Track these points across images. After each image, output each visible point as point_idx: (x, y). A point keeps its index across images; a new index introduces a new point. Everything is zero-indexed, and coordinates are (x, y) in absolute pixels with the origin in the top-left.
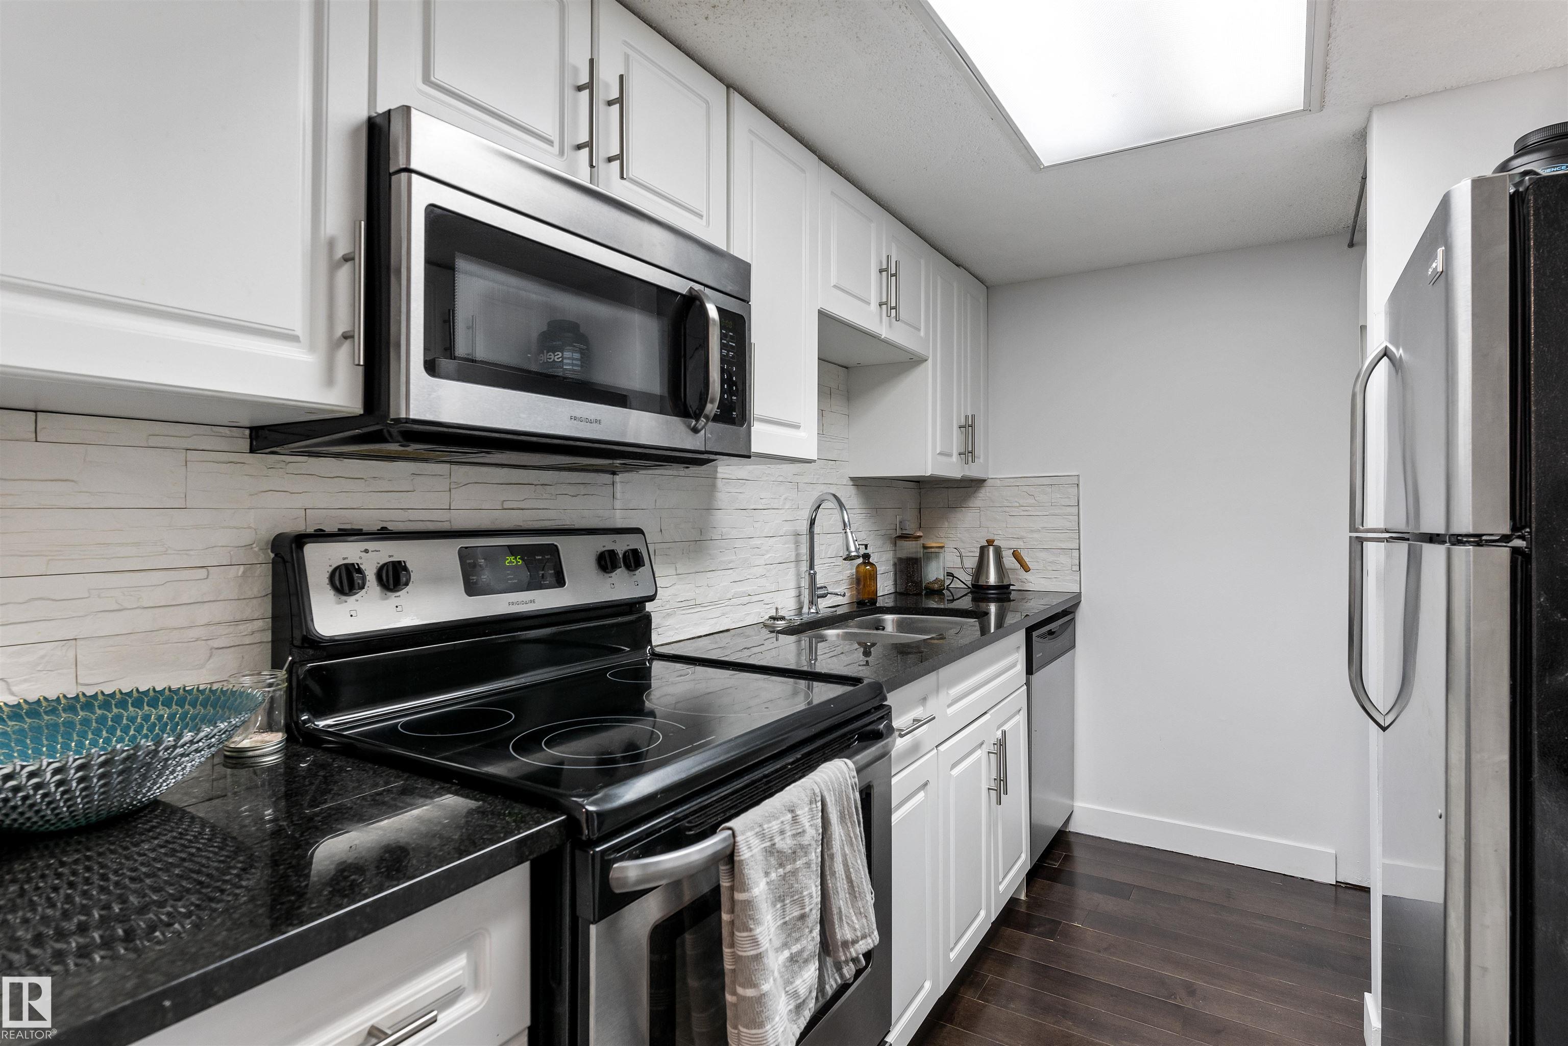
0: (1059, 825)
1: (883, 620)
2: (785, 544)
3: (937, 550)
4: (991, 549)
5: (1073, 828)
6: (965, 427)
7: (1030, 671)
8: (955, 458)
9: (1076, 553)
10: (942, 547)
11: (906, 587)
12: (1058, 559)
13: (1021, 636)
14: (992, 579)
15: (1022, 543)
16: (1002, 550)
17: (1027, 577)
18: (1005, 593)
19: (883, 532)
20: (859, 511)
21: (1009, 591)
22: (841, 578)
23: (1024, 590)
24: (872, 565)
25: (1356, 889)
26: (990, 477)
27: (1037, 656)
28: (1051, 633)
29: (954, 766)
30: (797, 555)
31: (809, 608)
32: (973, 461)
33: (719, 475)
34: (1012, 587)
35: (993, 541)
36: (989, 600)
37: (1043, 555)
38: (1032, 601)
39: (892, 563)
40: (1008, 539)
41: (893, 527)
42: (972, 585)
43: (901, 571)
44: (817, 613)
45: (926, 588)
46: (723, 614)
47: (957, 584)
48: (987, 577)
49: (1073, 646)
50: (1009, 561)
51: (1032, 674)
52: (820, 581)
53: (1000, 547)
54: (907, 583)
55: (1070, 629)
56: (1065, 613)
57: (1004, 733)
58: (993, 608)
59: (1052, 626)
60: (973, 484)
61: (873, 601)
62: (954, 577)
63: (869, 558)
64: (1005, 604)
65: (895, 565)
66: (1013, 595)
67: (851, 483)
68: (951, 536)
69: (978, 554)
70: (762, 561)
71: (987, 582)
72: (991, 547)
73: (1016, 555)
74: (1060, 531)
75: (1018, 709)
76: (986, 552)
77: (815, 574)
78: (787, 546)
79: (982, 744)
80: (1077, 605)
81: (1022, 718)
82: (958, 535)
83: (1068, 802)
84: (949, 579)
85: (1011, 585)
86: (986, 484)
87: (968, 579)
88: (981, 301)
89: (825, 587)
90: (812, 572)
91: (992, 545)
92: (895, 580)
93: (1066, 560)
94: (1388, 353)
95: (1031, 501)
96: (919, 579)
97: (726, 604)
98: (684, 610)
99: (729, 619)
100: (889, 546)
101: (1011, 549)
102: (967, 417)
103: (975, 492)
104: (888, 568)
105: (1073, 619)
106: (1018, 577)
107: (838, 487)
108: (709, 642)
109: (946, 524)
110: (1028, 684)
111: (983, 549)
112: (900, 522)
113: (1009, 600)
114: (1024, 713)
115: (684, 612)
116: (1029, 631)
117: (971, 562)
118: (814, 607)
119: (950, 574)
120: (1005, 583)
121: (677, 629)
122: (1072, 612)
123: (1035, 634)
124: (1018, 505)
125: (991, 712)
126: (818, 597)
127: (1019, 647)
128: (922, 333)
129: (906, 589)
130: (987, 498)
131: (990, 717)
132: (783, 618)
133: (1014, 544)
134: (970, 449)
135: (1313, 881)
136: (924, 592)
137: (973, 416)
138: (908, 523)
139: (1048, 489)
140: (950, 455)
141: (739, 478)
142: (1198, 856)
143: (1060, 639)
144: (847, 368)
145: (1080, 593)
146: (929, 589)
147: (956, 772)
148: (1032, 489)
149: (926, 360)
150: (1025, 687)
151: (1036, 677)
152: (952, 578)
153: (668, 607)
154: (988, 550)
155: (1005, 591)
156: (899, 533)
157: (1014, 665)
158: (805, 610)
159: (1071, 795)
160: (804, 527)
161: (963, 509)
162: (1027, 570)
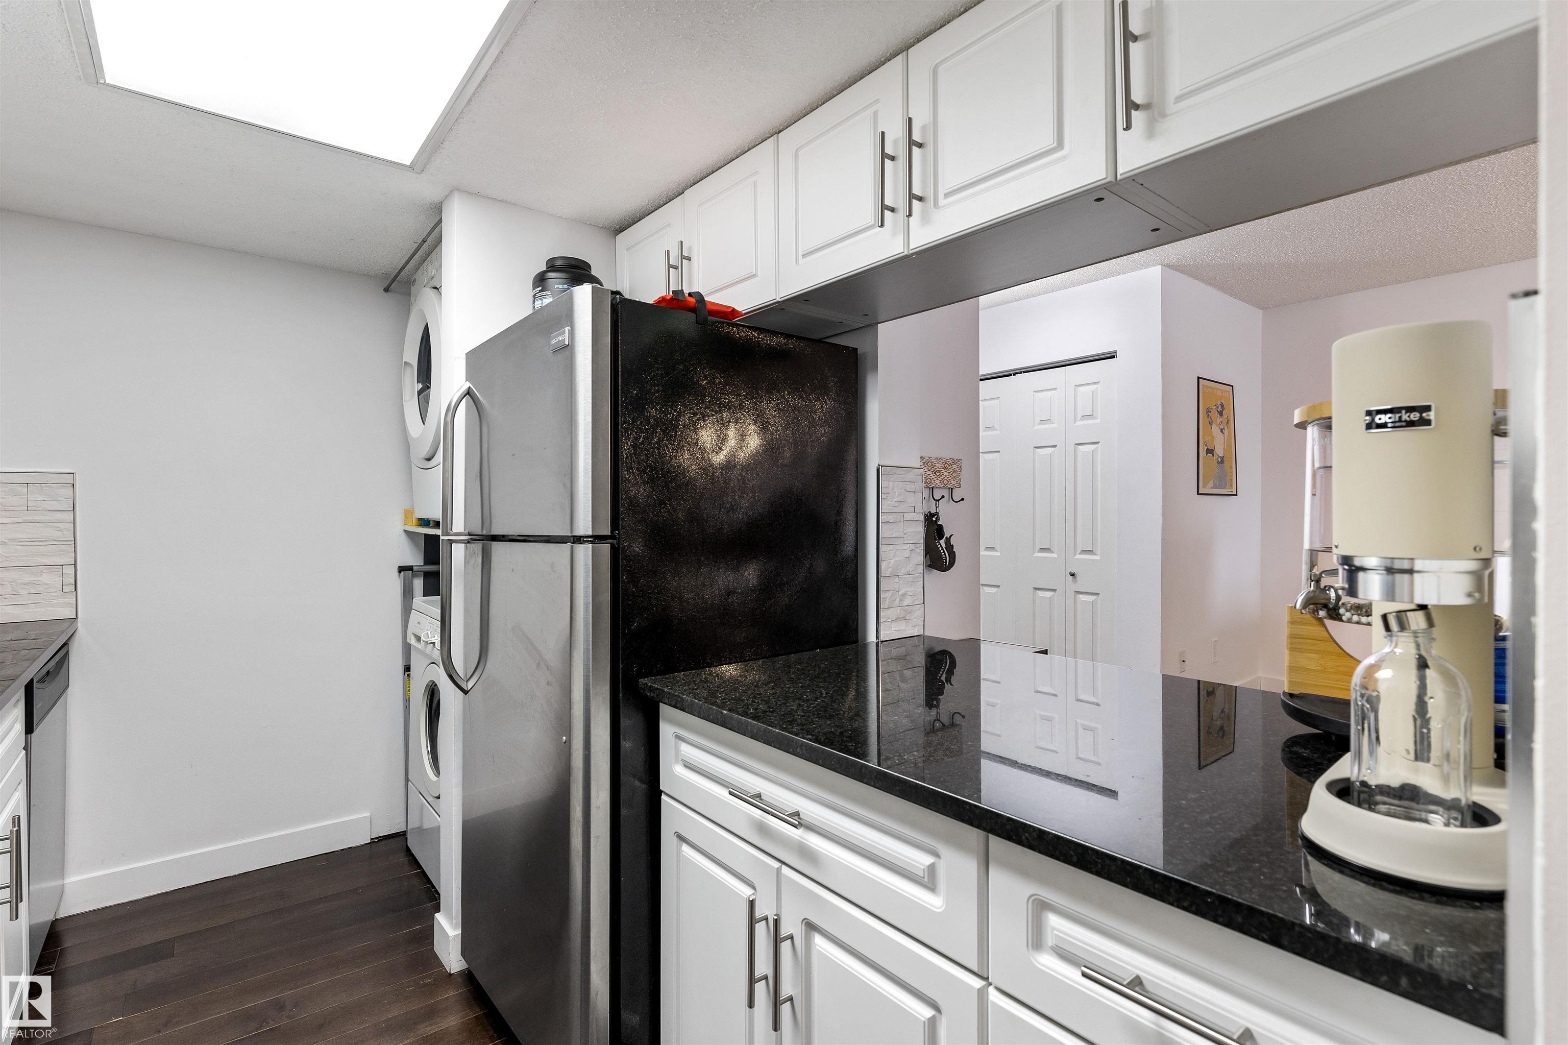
7: (29, 729)
9: (69, 570)
12: (39, 578)
25: (386, 839)
27: (37, 707)
28: (48, 674)
49: (67, 685)
51: (32, 732)
55: (65, 665)
59: (50, 666)
74: (43, 544)
75: (18, 783)
80: (74, 634)
81: (21, 793)
83: (60, 881)
93: (52, 580)
94: (471, 393)
105: (68, 652)
110: (27, 747)
114: (23, 786)
127: (18, 701)
135: (351, 848)
139: (22, 489)
142: (237, 874)
143: (57, 679)
145: (77, 618)
150: (24, 752)
159: (62, 873)
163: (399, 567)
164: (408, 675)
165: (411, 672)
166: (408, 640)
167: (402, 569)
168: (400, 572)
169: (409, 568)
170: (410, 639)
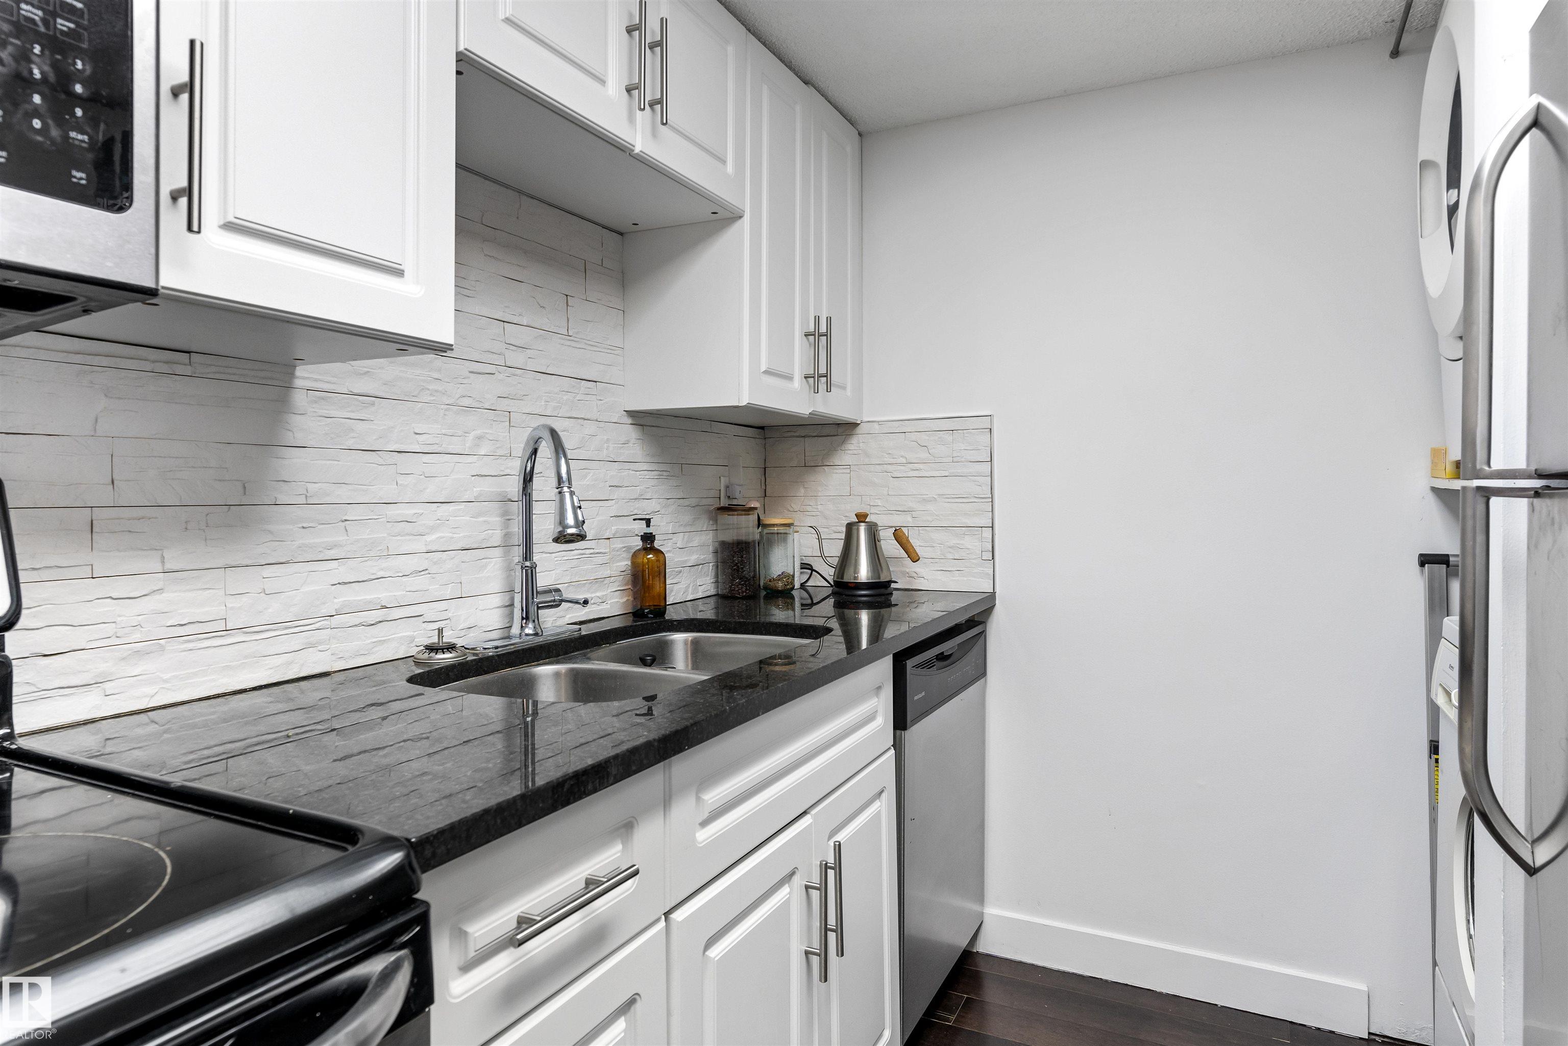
0: (963, 943)
1: (672, 642)
2: (479, 515)
3: (782, 530)
4: (862, 528)
5: (983, 947)
6: (814, 335)
7: (901, 722)
8: (798, 382)
9: (987, 533)
10: (789, 525)
11: (731, 587)
12: (961, 542)
13: (884, 668)
14: (864, 573)
15: (910, 519)
16: (880, 528)
17: (917, 570)
18: (883, 595)
19: (693, 502)
20: (645, 467)
21: (888, 591)
22: (608, 573)
23: (912, 590)
24: (658, 552)
26: (865, 419)
27: (915, 697)
28: (942, 657)
29: (711, 942)
30: (507, 536)
31: (522, 627)
32: (828, 390)
33: (298, 383)
34: (893, 585)
35: (866, 516)
36: (858, 606)
37: (938, 536)
38: (925, 605)
39: (711, 549)
40: (889, 512)
41: (714, 493)
42: (834, 581)
43: (724, 562)
44: (536, 634)
45: (766, 588)
46: (311, 646)
47: (816, 581)
48: (856, 570)
49: (983, 674)
50: (889, 546)
51: (904, 728)
52: (543, 581)
53: (876, 525)
54: (733, 580)
55: (976, 649)
56: (972, 623)
57: (838, 848)
58: (864, 617)
59: (945, 647)
60: (840, 430)
61: (660, 611)
62: (812, 570)
63: (653, 542)
64: (883, 611)
65: (716, 552)
66: (895, 597)
67: (630, 421)
68: (809, 508)
69: (843, 536)
70: (419, 545)
71: (856, 578)
72: (863, 524)
73: (899, 536)
74: (964, 500)
75: (878, 789)
76: (854, 532)
77: (533, 567)
78: (481, 519)
79: (792, 874)
80: (989, 611)
81: (885, 807)
82: (819, 507)
83: (976, 907)
84: (807, 573)
85: (890, 582)
86: (859, 430)
87: (829, 573)
88: (849, 149)
89: (558, 590)
90: (528, 564)
91: (864, 522)
92: (717, 576)
93: (974, 544)
95: (924, 455)
96: (752, 574)
97: (317, 626)
98: (189, 641)
99: (328, 653)
100: (704, 523)
101: (892, 527)
102: (817, 320)
103: (843, 442)
104: (702, 557)
105: (983, 633)
106: (903, 569)
107: (602, 424)
108: (269, 699)
109: (803, 490)
110: (898, 745)
111: (850, 527)
112: (727, 487)
113: (890, 605)
114: (890, 796)
115: (191, 645)
116: (900, 660)
117: (835, 549)
118: (531, 625)
119: (805, 566)
120: (884, 578)
121: (166, 681)
122: (980, 623)
123: (910, 663)
124: (904, 461)
125: (814, 812)
126: (538, 608)
127: (879, 688)
128: (730, 168)
129: (731, 591)
130: (860, 452)
131: (811, 821)
132: (451, 647)
133: (897, 520)
134: (823, 370)
135: (1334, 1032)
136: (763, 593)
137: (829, 320)
138: (738, 489)
139: (948, 437)
140: (789, 378)
141: (356, 391)
143: (958, 665)
144: (621, 234)
145: (994, 593)
146: (770, 589)
147: (716, 952)
148: (924, 436)
149: (741, 217)
150: (892, 751)
151: (916, 733)
152: (810, 571)
153: (137, 636)
154: (858, 530)
155: (882, 591)
156: (724, 503)
157: (871, 718)
158: (515, 630)
159: (980, 898)
160: (514, 487)
161: (826, 468)
162: (915, 558)
163: (1421, 555)
164: (1437, 761)
165: (1441, 757)
166: (1433, 697)
167: (1425, 560)
168: (1422, 564)
169: (1443, 560)
170: (1436, 695)
